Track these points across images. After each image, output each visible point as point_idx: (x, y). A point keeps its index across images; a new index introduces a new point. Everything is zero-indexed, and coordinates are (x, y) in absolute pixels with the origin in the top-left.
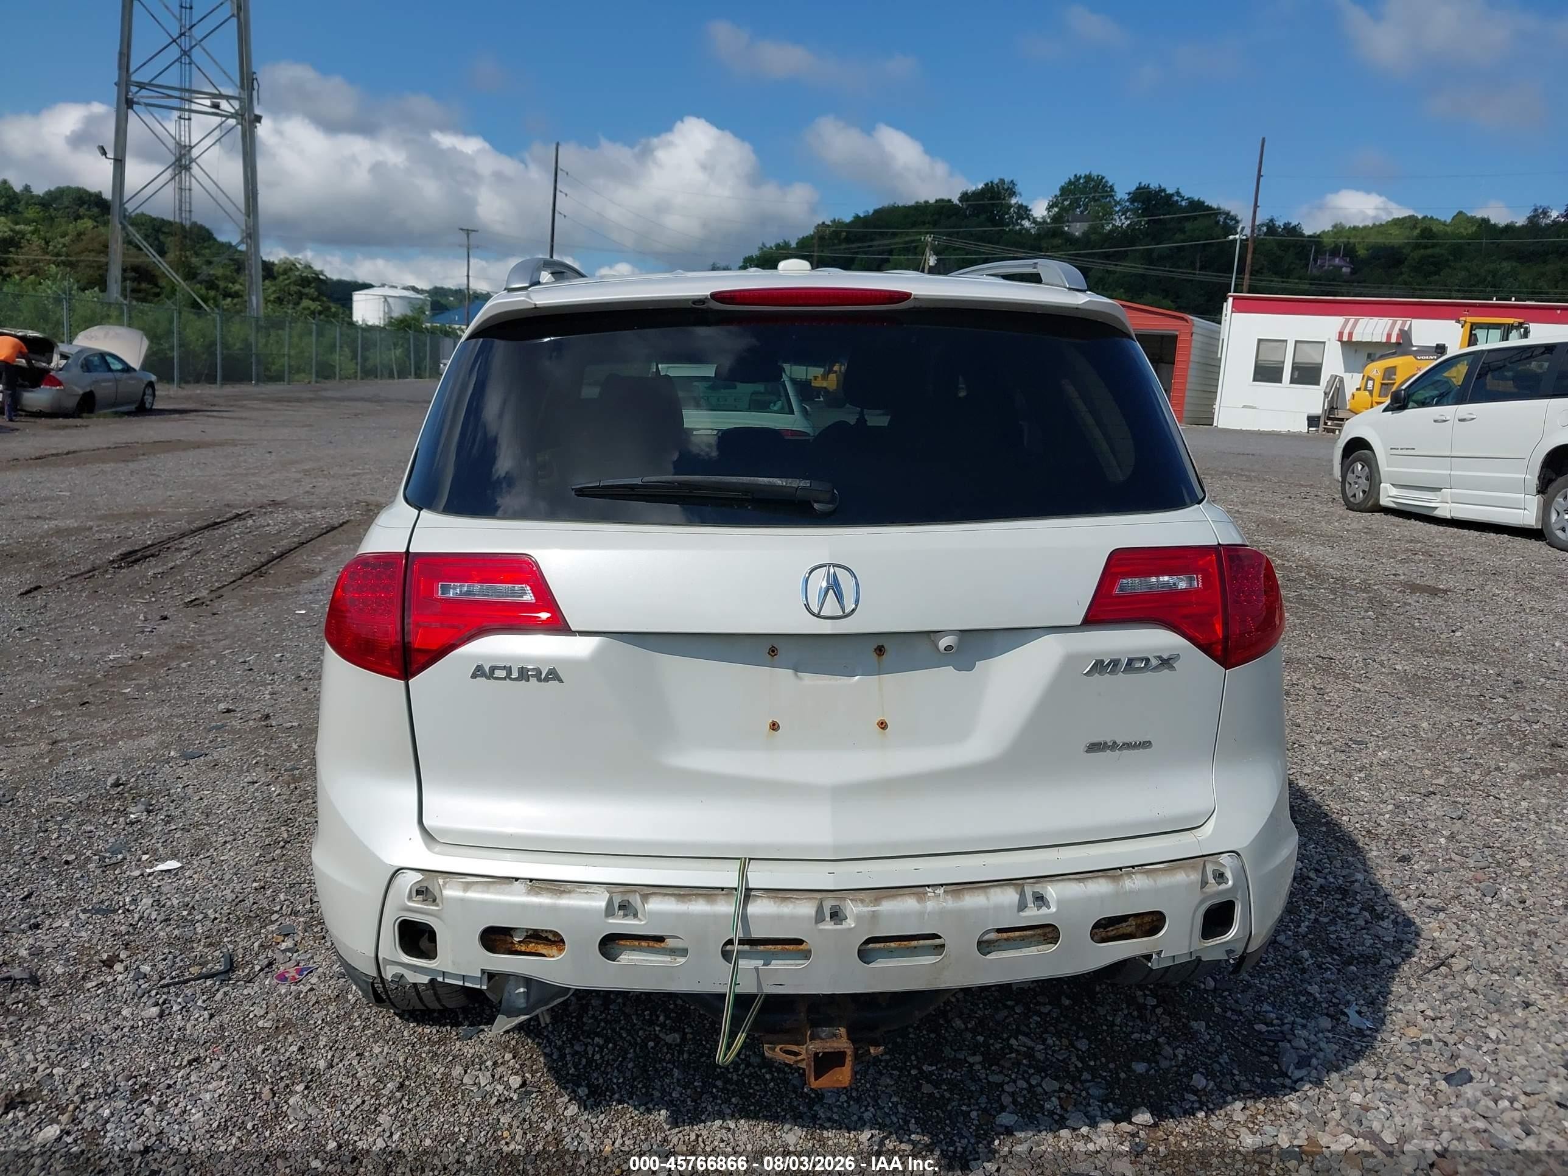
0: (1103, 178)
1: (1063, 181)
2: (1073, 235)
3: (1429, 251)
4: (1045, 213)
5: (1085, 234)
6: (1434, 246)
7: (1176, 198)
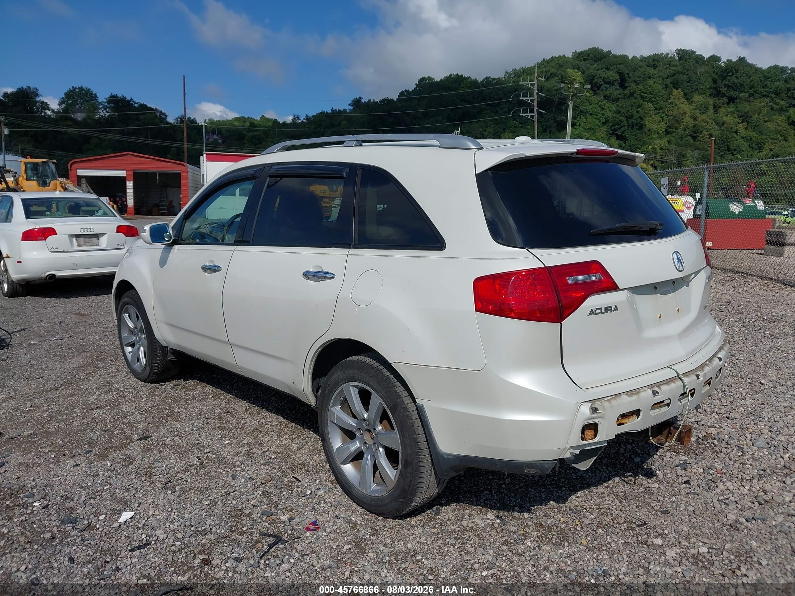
0: (90, 89)
1: (66, 90)
2: (76, 120)
3: (255, 133)
4: (58, 107)
5: (84, 119)
6: (256, 130)
7: (131, 102)
